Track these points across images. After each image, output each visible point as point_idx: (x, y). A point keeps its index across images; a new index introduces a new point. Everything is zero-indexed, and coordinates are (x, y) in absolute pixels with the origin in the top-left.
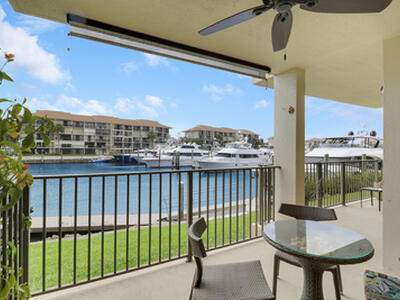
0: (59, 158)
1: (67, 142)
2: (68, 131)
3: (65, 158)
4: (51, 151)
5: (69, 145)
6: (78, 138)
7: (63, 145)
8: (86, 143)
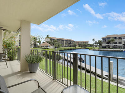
0: (112, 49)
1: (116, 44)
2: (116, 41)
3: (114, 49)
4: (110, 47)
5: (116, 45)
6: (120, 43)
7: (114, 45)
8: (123, 45)
